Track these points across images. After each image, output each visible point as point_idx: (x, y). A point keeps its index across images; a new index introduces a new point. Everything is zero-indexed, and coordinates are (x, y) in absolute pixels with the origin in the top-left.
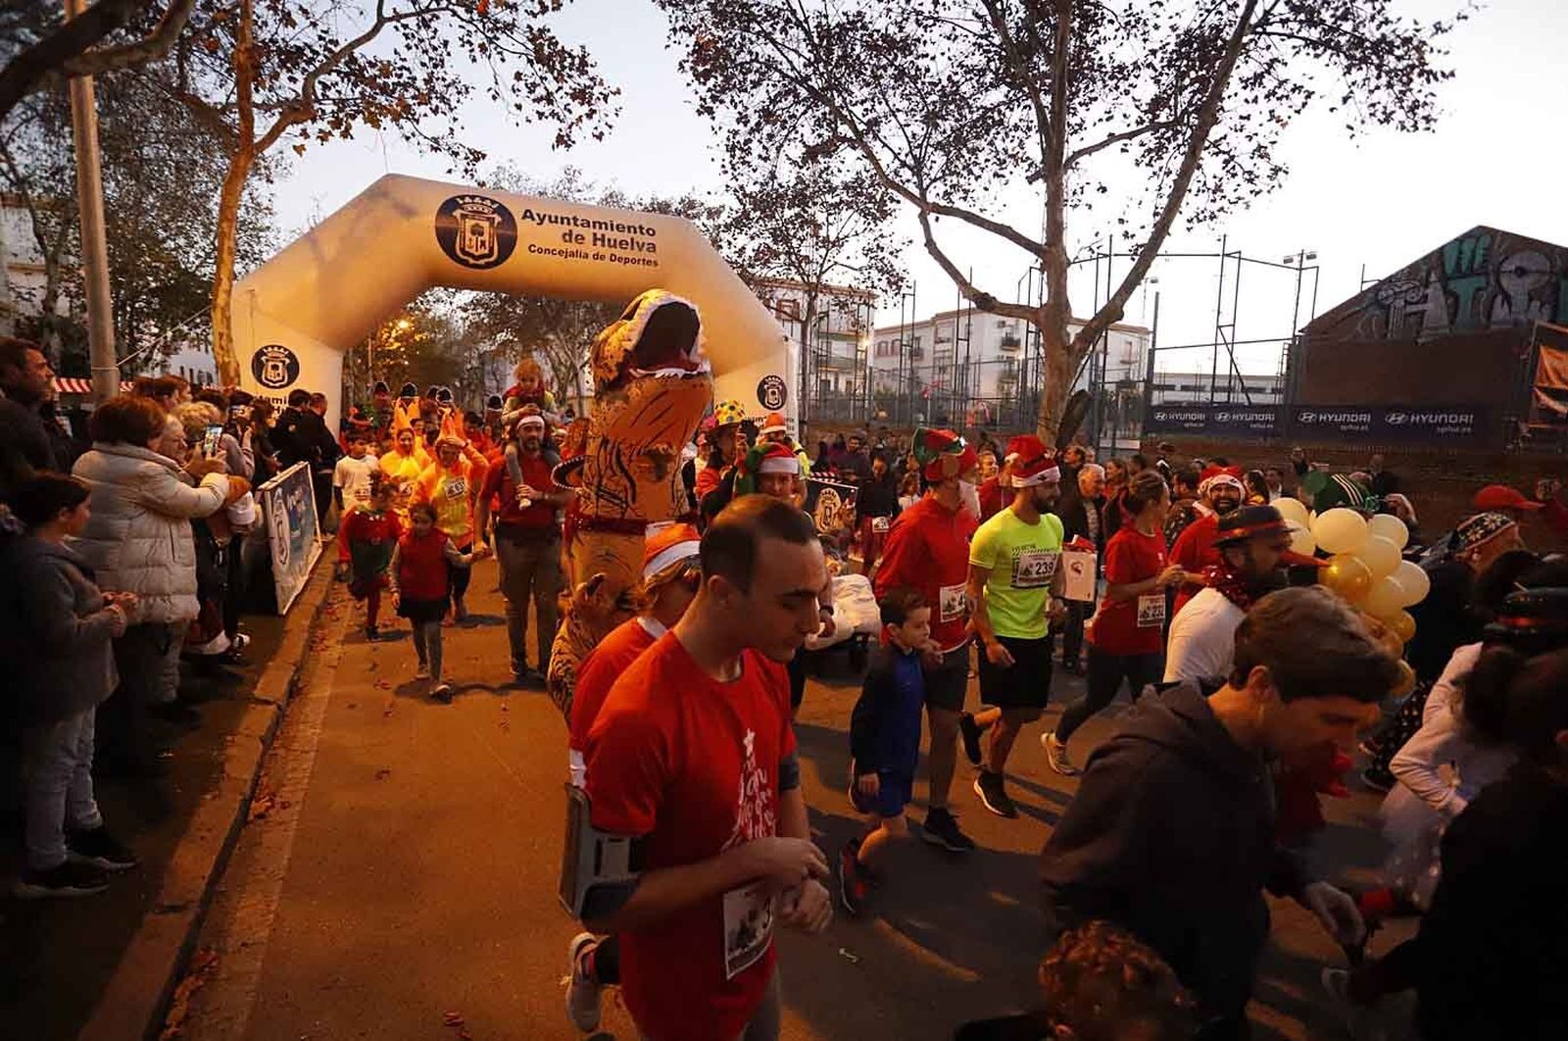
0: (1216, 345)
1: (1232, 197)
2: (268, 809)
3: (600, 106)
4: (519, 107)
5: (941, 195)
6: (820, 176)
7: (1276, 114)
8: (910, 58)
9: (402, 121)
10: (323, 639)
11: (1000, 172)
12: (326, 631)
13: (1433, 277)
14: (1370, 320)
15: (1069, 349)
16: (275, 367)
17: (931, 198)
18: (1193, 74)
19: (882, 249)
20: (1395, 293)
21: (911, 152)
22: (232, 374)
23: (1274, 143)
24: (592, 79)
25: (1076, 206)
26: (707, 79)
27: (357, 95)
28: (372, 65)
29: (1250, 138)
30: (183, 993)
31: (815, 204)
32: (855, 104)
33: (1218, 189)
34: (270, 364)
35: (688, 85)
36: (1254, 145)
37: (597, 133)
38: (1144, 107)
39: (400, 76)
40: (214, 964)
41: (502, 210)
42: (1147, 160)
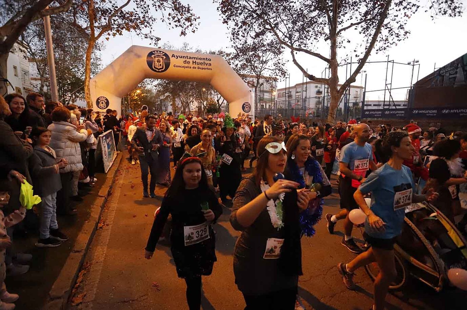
0: (385, 90)
1: (391, 42)
2: (103, 226)
3: (193, 22)
4: (170, 24)
5: (298, 45)
6: (260, 42)
7: (407, 14)
8: (288, 3)
9: (136, 30)
10: (117, 180)
11: (316, 38)
12: (118, 178)
13: (459, 65)
14: (437, 81)
15: (338, 92)
16: (102, 103)
17: (294, 46)
18: (379, 3)
19: (279, 64)
20: (446, 71)
21: (288, 32)
22: (91, 105)
23: (405, 24)
24: (191, 14)
25: (340, 47)
26: (225, 13)
27: (123, 22)
28: (127, 13)
29: (398, 23)
30: (81, 274)
31: (259, 50)
32: (271, 19)
33: (387, 40)
34: (101, 102)
35: (220, 15)
36: (399, 25)
37: (193, 30)
38: (363, 15)
39: (135, 16)
40: (89, 267)
41: (166, 55)
42: (363, 32)
